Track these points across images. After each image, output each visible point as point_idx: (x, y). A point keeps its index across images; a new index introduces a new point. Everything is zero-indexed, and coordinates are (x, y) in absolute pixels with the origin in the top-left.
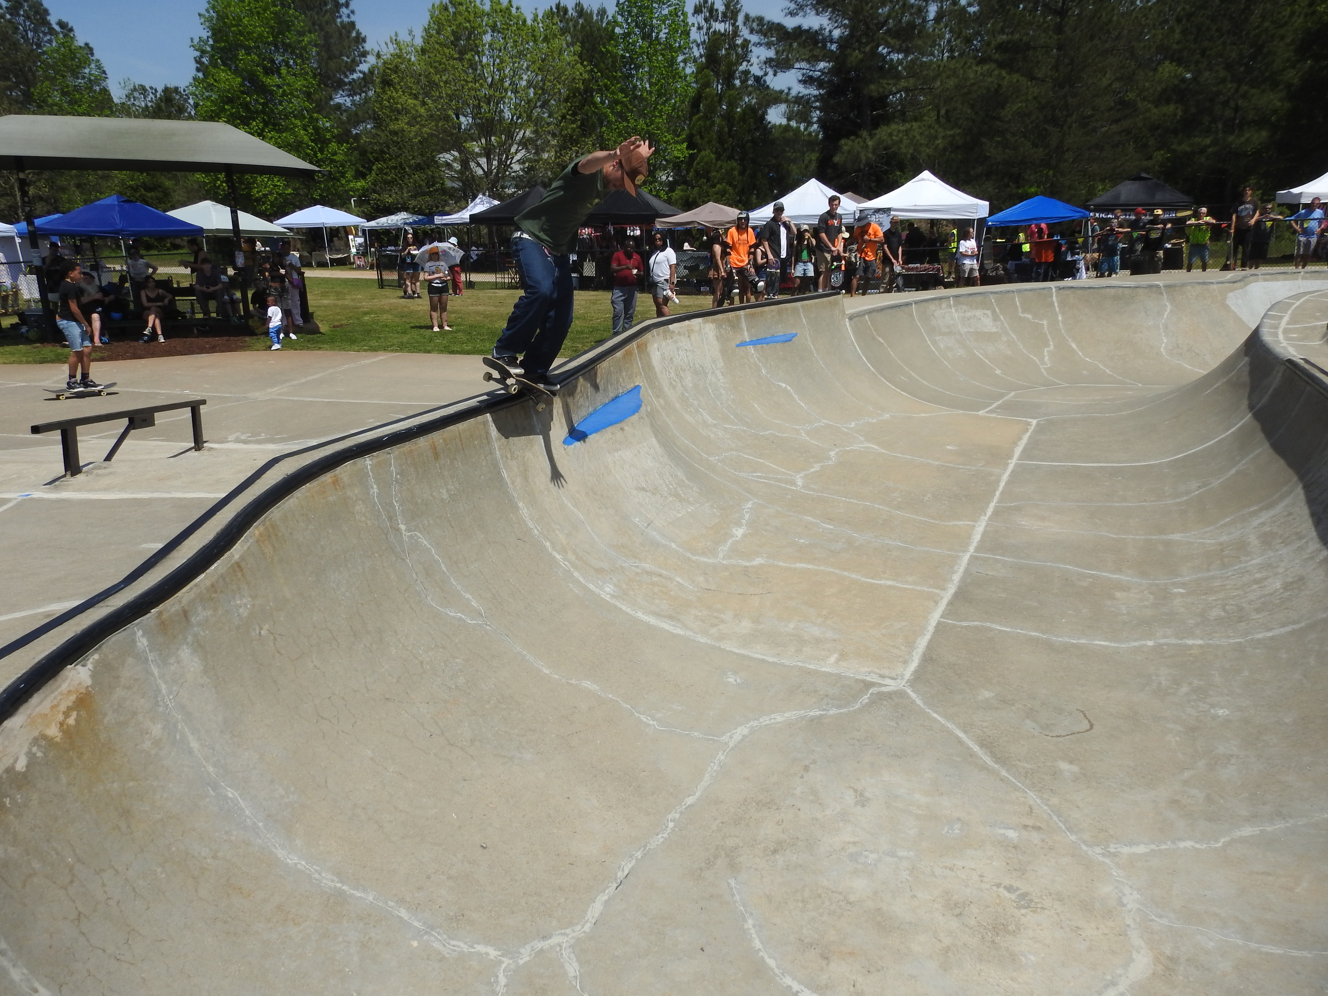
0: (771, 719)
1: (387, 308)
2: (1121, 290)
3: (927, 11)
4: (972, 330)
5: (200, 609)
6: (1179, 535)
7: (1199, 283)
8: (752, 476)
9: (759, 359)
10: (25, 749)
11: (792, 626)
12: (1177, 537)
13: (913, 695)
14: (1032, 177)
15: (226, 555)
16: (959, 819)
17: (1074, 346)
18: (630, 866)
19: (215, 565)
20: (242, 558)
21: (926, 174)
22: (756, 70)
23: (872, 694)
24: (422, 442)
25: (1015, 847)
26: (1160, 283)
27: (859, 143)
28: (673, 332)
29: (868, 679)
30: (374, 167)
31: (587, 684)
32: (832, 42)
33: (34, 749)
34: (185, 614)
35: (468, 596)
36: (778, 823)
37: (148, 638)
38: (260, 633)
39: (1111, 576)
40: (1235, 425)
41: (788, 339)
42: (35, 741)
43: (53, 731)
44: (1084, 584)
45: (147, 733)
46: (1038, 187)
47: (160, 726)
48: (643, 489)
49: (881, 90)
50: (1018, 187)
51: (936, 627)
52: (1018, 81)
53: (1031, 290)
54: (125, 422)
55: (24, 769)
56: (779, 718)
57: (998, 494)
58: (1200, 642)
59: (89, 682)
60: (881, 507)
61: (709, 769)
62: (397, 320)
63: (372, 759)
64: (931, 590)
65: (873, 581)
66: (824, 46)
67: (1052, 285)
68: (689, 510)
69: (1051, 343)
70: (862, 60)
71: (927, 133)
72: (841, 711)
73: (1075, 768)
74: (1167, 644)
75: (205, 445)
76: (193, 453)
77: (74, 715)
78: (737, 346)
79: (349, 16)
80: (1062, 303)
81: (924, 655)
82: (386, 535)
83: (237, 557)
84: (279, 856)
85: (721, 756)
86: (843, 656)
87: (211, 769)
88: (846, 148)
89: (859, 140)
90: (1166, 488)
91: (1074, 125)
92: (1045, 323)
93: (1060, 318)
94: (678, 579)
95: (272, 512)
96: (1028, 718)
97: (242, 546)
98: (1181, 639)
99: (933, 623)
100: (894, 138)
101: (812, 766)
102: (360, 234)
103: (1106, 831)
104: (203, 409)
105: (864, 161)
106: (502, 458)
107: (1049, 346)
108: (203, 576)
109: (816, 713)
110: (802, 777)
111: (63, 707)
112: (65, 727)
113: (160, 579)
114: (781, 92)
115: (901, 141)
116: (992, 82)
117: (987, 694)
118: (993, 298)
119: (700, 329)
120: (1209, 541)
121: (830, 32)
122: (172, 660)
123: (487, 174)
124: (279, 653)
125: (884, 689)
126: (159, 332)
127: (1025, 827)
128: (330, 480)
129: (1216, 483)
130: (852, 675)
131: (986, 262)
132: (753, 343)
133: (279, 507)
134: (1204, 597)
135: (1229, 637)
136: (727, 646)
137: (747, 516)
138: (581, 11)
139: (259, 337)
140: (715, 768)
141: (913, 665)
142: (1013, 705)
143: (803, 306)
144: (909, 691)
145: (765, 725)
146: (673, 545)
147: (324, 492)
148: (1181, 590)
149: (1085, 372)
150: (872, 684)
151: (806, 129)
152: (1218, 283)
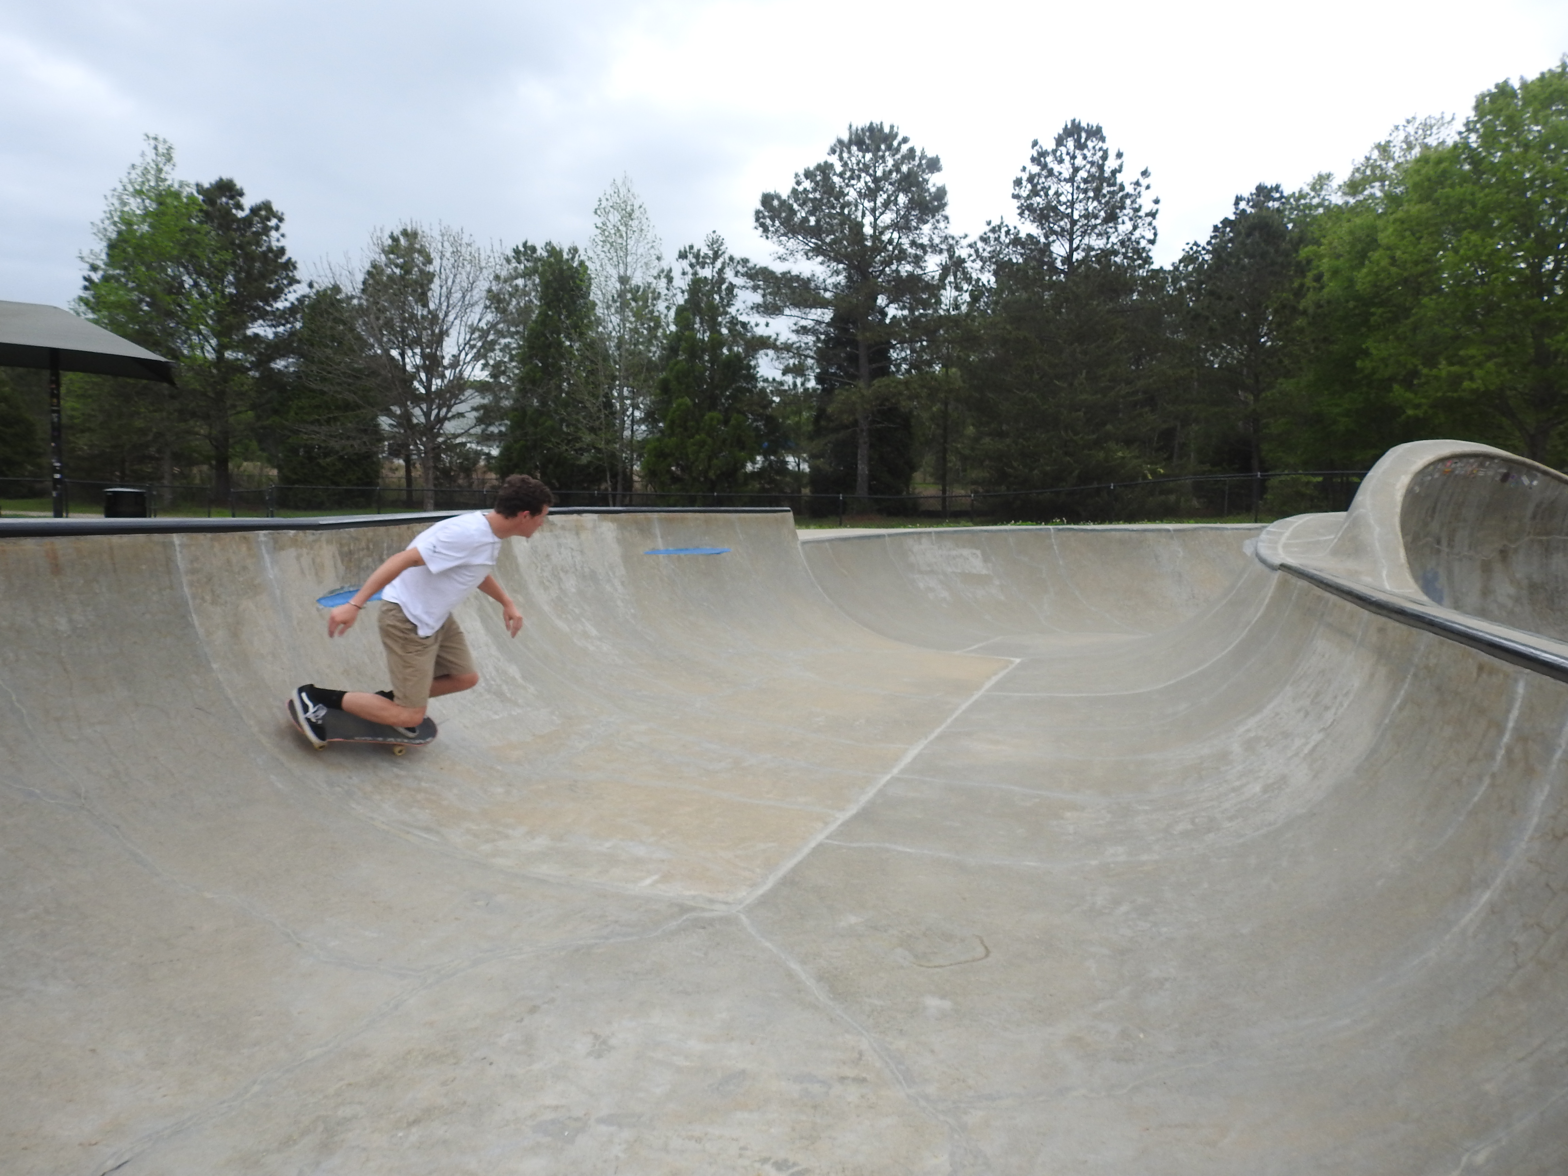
3: (925, 261)
4: (959, 571)
6: (1155, 754)
7: (1212, 528)
9: (673, 570)
11: (608, 844)
12: (1153, 756)
13: (745, 921)
16: (743, 1071)
17: (1077, 593)
22: (743, 318)
23: (685, 920)
25: (815, 1107)
26: (1170, 527)
29: (691, 903)
36: (444, 1084)
39: (1064, 796)
40: (1232, 643)
44: (1028, 804)
51: (814, 848)
53: (1026, 532)
57: (949, 721)
58: (1156, 857)
60: (794, 730)
64: (825, 810)
65: (749, 801)
66: (818, 293)
67: (1051, 527)
68: (514, 713)
69: (1051, 590)
71: (929, 385)
72: (629, 939)
73: (947, 1004)
74: (1115, 862)
80: (1063, 547)
81: (785, 877)
90: (1152, 712)
92: (1044, 567)
93: (1061, 563)
96: (901, 945)
98: (1134, 855)
99: (813, 844)
100: (894, 390)
107: (1048, 593)
110: (522, 1020)
114: (770, 337)
117: (853, 919)
119: (592, 528)
120: (1188, 757)
125: (707, 915)
127: (842, 1079)
129: (1205, 701)
130: (668, 898)
132: (668, 552)
134: (1171, 812)
138: (551, 251)
141: (764, 888)
142: (886, 931)
144: (743, 918)
148: (1147, 808)
150: (693, 909)
152: (1233, 529)
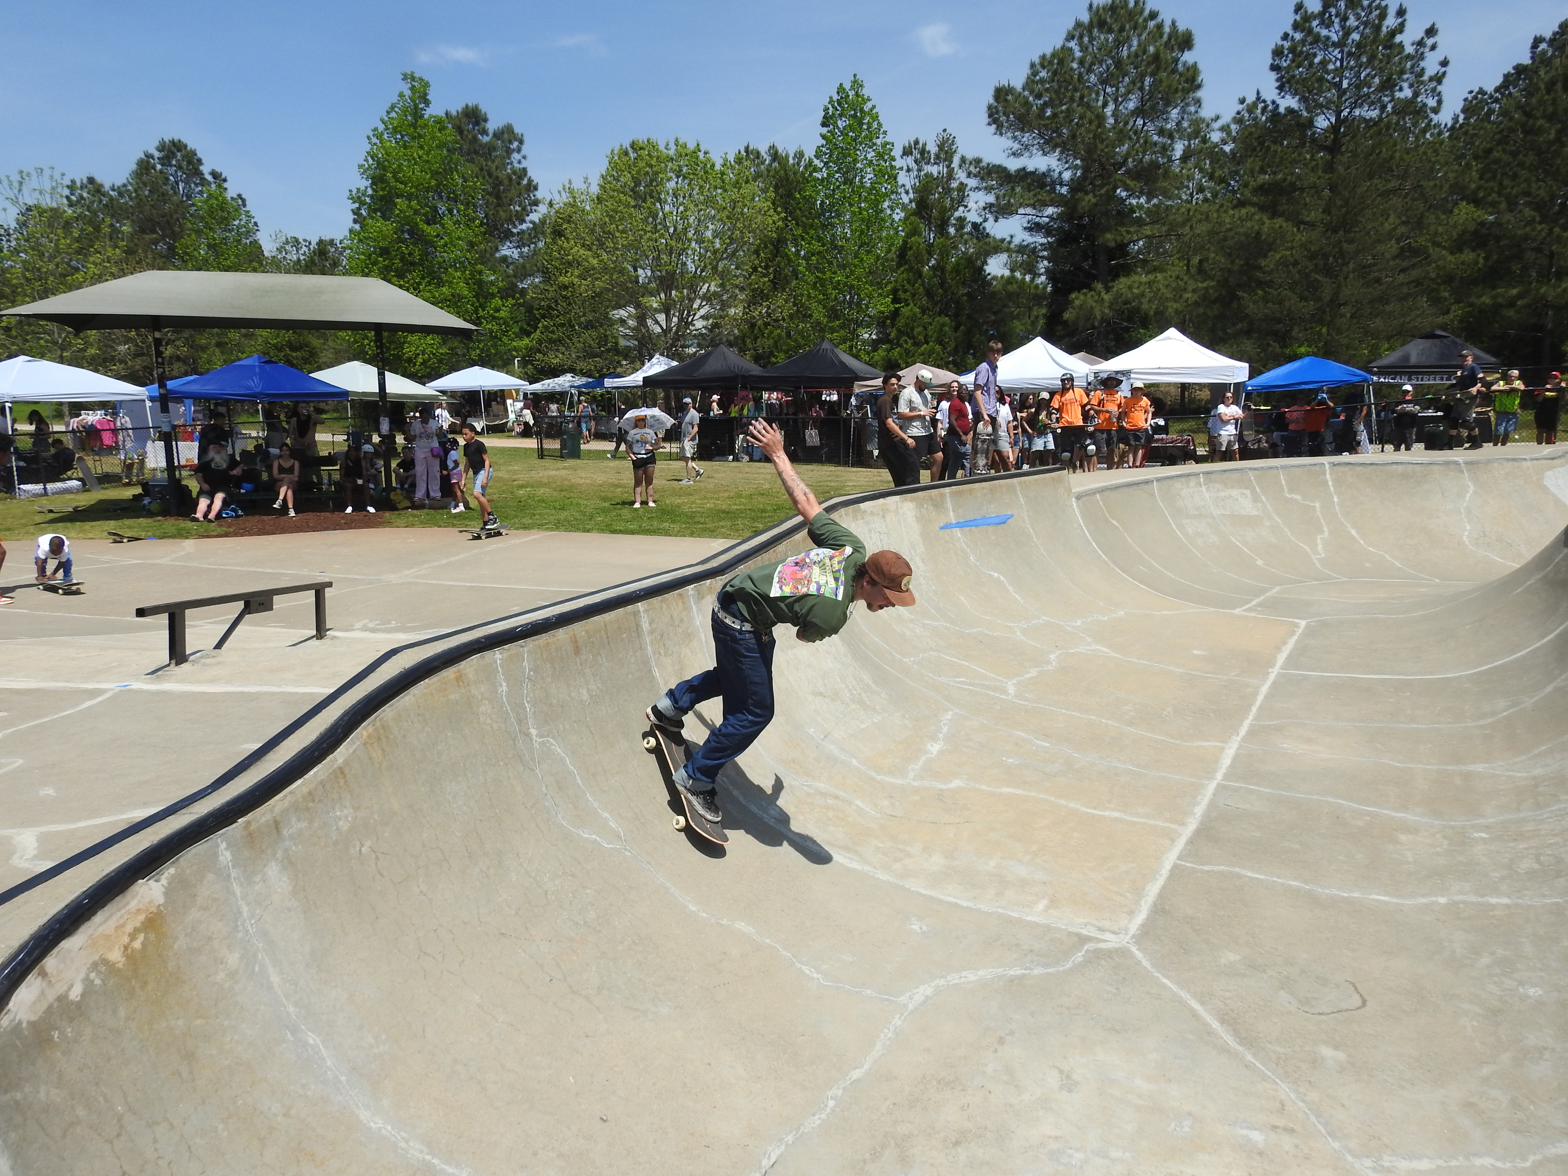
0: (961, 977)
1: (545, 481)
2: (1411, 466)
3: (1173, 149)
4: (1228, 513)
5: (294, 820)
6: (1481, 765)
7: (1508, 460)
8: (955, 682)
9: (966, 544)
10: (82, 975)
11: (992, 863)
12: (1479, 767)
13: (1138, 954)
14: (1301, 335)
15: (328, 759)
16: (1190, 1114)
17: (1354, 532)
18: (778, 1152)
19: (315, 770)
20: (347, 762)
21: (1172, 332)
22: (973, 217)
23: (1087, 951)
24: (561, 634)
25: (1261, 1154)
26: (1460, 460)
27: (1092, 296)
28: (865, 512)
29: (1084, 932)
30: (540, 325)
31: (741, 926)
32: (1061, 184)
33: (93, 975)
34: (277, 825)
35: (606, 815)
36: (962, 1108)
37: (232, 852)
38: (360, 850)
39: (1393, 814)
40: (1552, 631)
41: (1003, 521)
42: (95, 966)
43: (116, 956)
44: (1360, 823)
45: (222, 963)
46: (1310, 346)
47: (237, 955)
48: (821, 694)
49: (1119, 238)
50: (1285, 346)
51: (1170, 871)
52: (1281, 227)
53: (1298, 466)
54: (241, 605)
55: (79, 998)
56: (972, 977)
57: (1254, 709)
58: (1506, 901)
59: (161, 900)
60: (1109, 722)
61: (882, 1035)
62: (555, 494)
63: (479, 1006)
64: (1167, 824)
65: (1095, 812)
66: (1053, 189)
67: (1325, 460)
68: (875, 721)
69: (1325, 529)
70: (1096, 205)
71: (1174, 285)
72: (1049, 971)
73: (1341, 1056)
74: (1463, 902)
75: (328, 633)
76: (315, 642)
77: (141, 937)
78: (941, 528)
79: (520, 162)
80: (1338, 481)
81: (1155, 905)
82: (514, 740)
83: (340, 761)
84: (362, 1118)
85: (897, 1021)
86: (1054, 903)
87: (291, 1009)
88: (1077, 302)
89: (1092, 293)
90: (1467, 707)
91: (1351, 276)
92: (1317, 505)
93: (1336, 500)
94: (858, 803)
95: (384, 711)
96: (1283, 988)
97: (347, 749)
98: (1482, 896)
99: (1168, 866)
100: (1136, 291)
101: (1009, 1038)
102: (522, 398)
103: (1379, 1139)
104: (328, 592)
105: (1099, 317)
106: (654, 654)
107: (1322, 532)
108: (299, 782)
109: (1017, 971)
110: (996, 1051)
111: (129, 928)
112: (130, 950)
113: (251, 784)
114: (1003, 240)
115: (1143, 295)
116: (1253, 227)
117: (1232, 957)
118: (1251, 475)
119: (897, 509)
120: (1520, 775)
121: (1060, 173)
122: (258, 878)
123: (665, 332)
124: (381, 875)
125: (1102, 945)
126: (290, 505)
127: (1275, 1128)
128: (453, 676)
129: (1529, 702)
130: (1063, 927)
131: (1245, 433)
132: (960, 525)
133: (392, 706)
134: (1511, 844)
135: (1544, 896)
136: (912, 884)
137: (945, 729)
138: (775, 155)
139: (400, 512)
140: (890, 1035)
141: (1141, 917)
142: (1265, 971)
143: (1020, 483)
144: (1134, 949)
145: (954, 985)
146: (854, 762)
147: (446, 689)
148: (1484, 835)
149: (1367, 565)
150: (1089, 939)
151: (1032, 280)
152: (1532, 459)
